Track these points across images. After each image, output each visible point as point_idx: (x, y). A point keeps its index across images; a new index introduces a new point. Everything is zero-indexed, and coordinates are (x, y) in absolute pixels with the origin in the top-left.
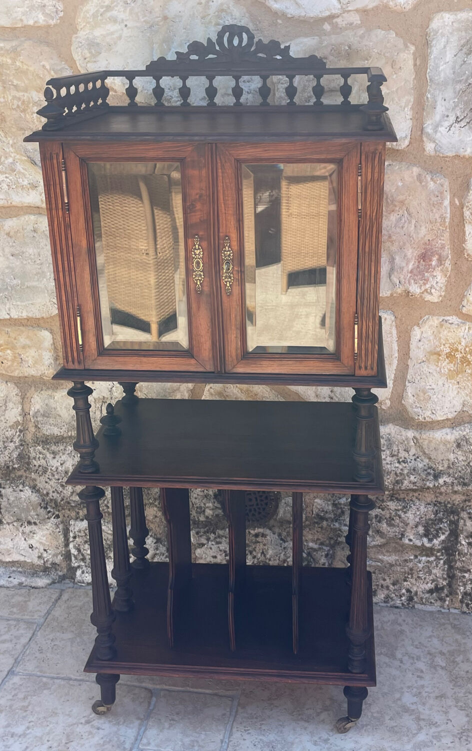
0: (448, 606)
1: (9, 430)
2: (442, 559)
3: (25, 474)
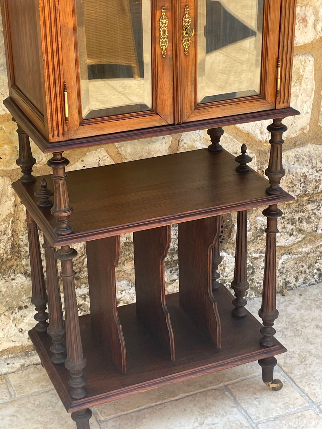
3: (16, 263)
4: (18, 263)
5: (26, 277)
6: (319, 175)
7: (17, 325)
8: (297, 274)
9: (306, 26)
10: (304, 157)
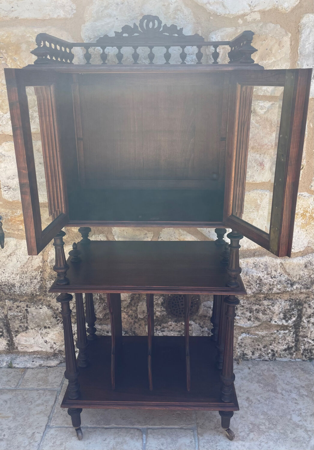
0: (295, 357)
1: (34, 271)
2: (292, 331)
3: (43, 298)
4: (45, 298)
5: (48, 309)
6: (273, 280)
7: (43, 337)
8: (254, 350)
9: (263, 169)
10: (261, 265)
